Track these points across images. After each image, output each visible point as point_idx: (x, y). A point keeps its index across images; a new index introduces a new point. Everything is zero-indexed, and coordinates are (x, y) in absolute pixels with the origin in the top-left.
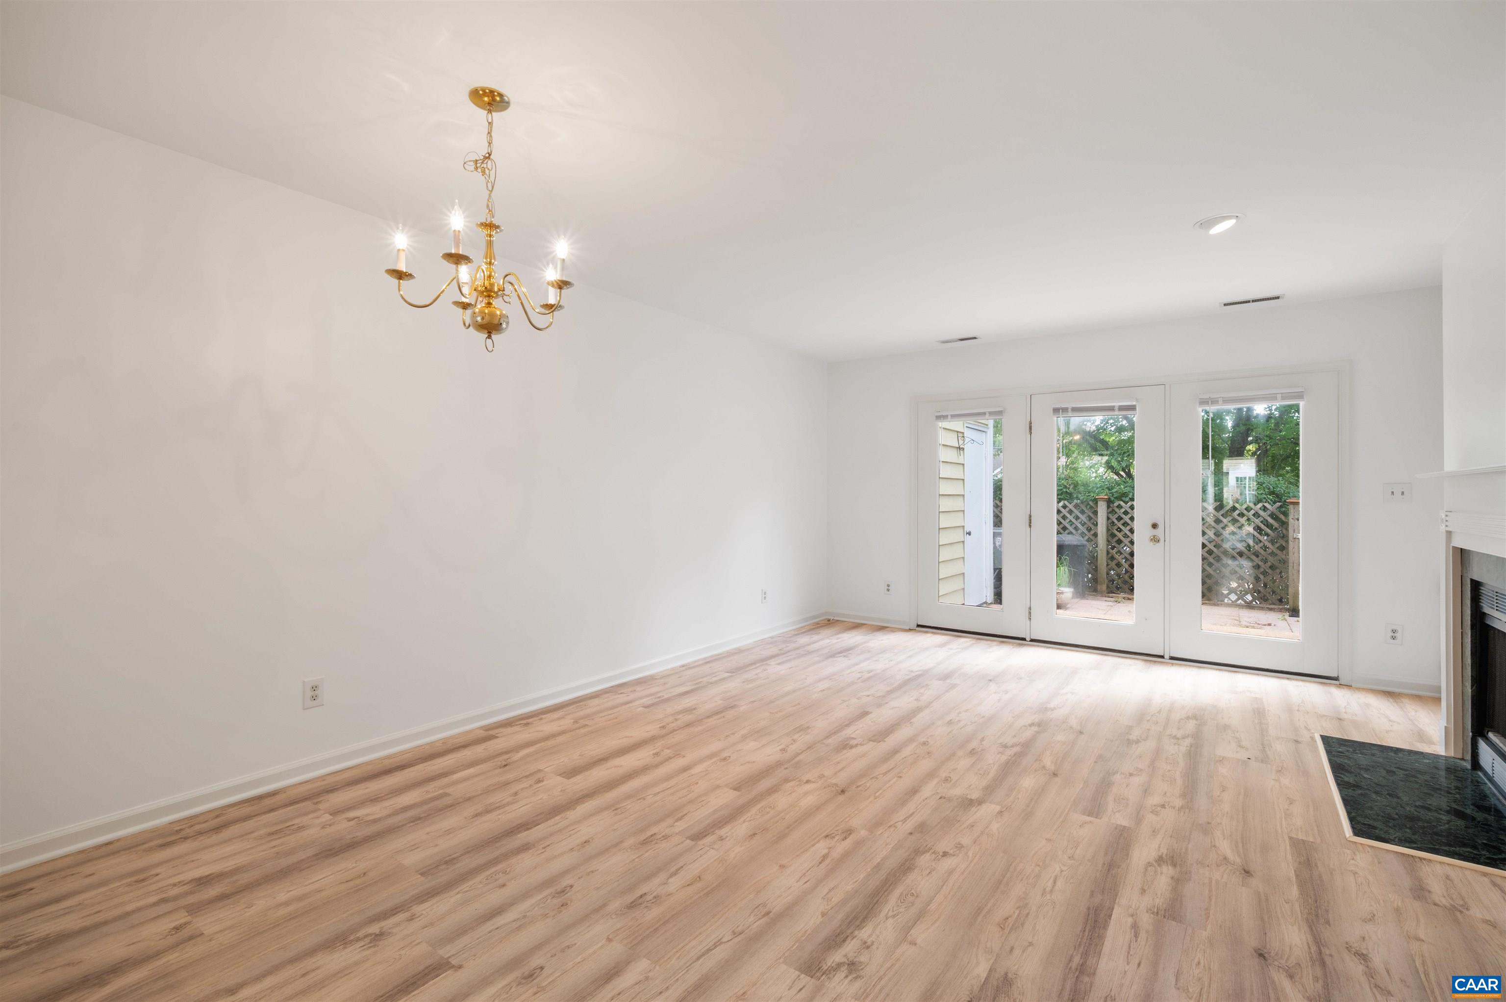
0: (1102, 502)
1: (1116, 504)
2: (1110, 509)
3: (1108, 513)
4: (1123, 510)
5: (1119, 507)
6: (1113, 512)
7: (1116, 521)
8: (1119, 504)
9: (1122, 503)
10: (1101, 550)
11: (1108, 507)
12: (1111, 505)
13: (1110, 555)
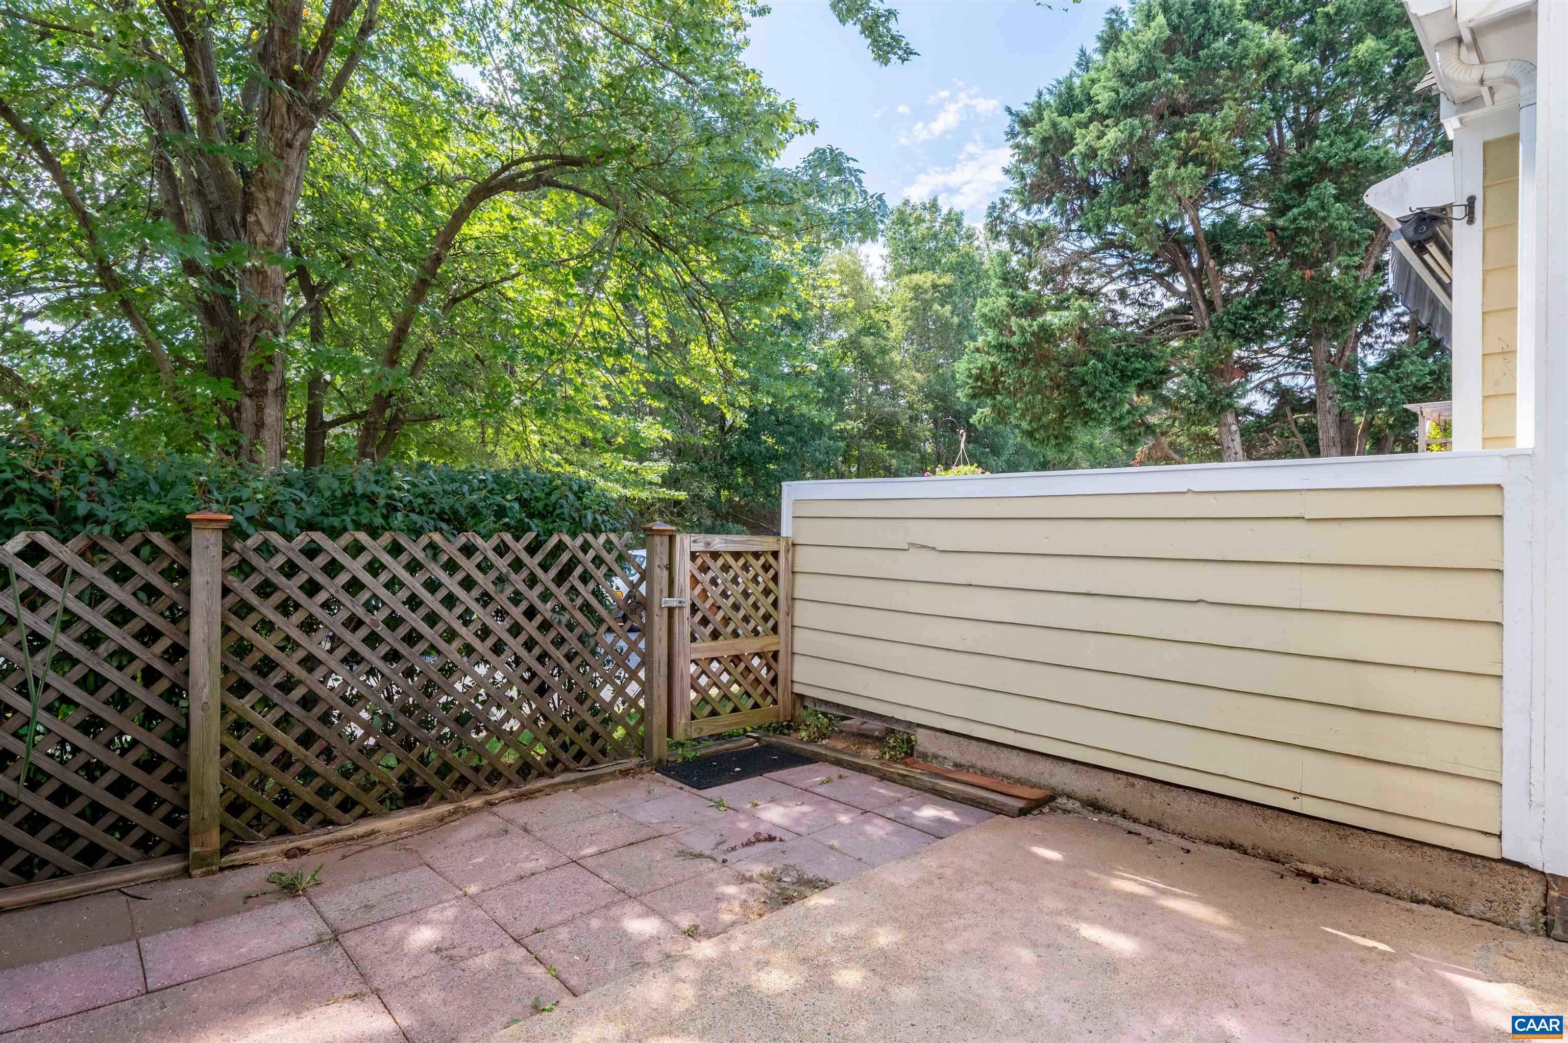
0: (207, 534)
1: (254, 540)
2: (233, 559)
3: (225, 572)
4: (279, 560)
5: (266, 549)
6: (244, 568)
7: (254, 600)
8: (266, 542)
9: (275, 538)
10: (205, 707)
11: (227, 551)
12: (237, 545)
13: (231, 718)
